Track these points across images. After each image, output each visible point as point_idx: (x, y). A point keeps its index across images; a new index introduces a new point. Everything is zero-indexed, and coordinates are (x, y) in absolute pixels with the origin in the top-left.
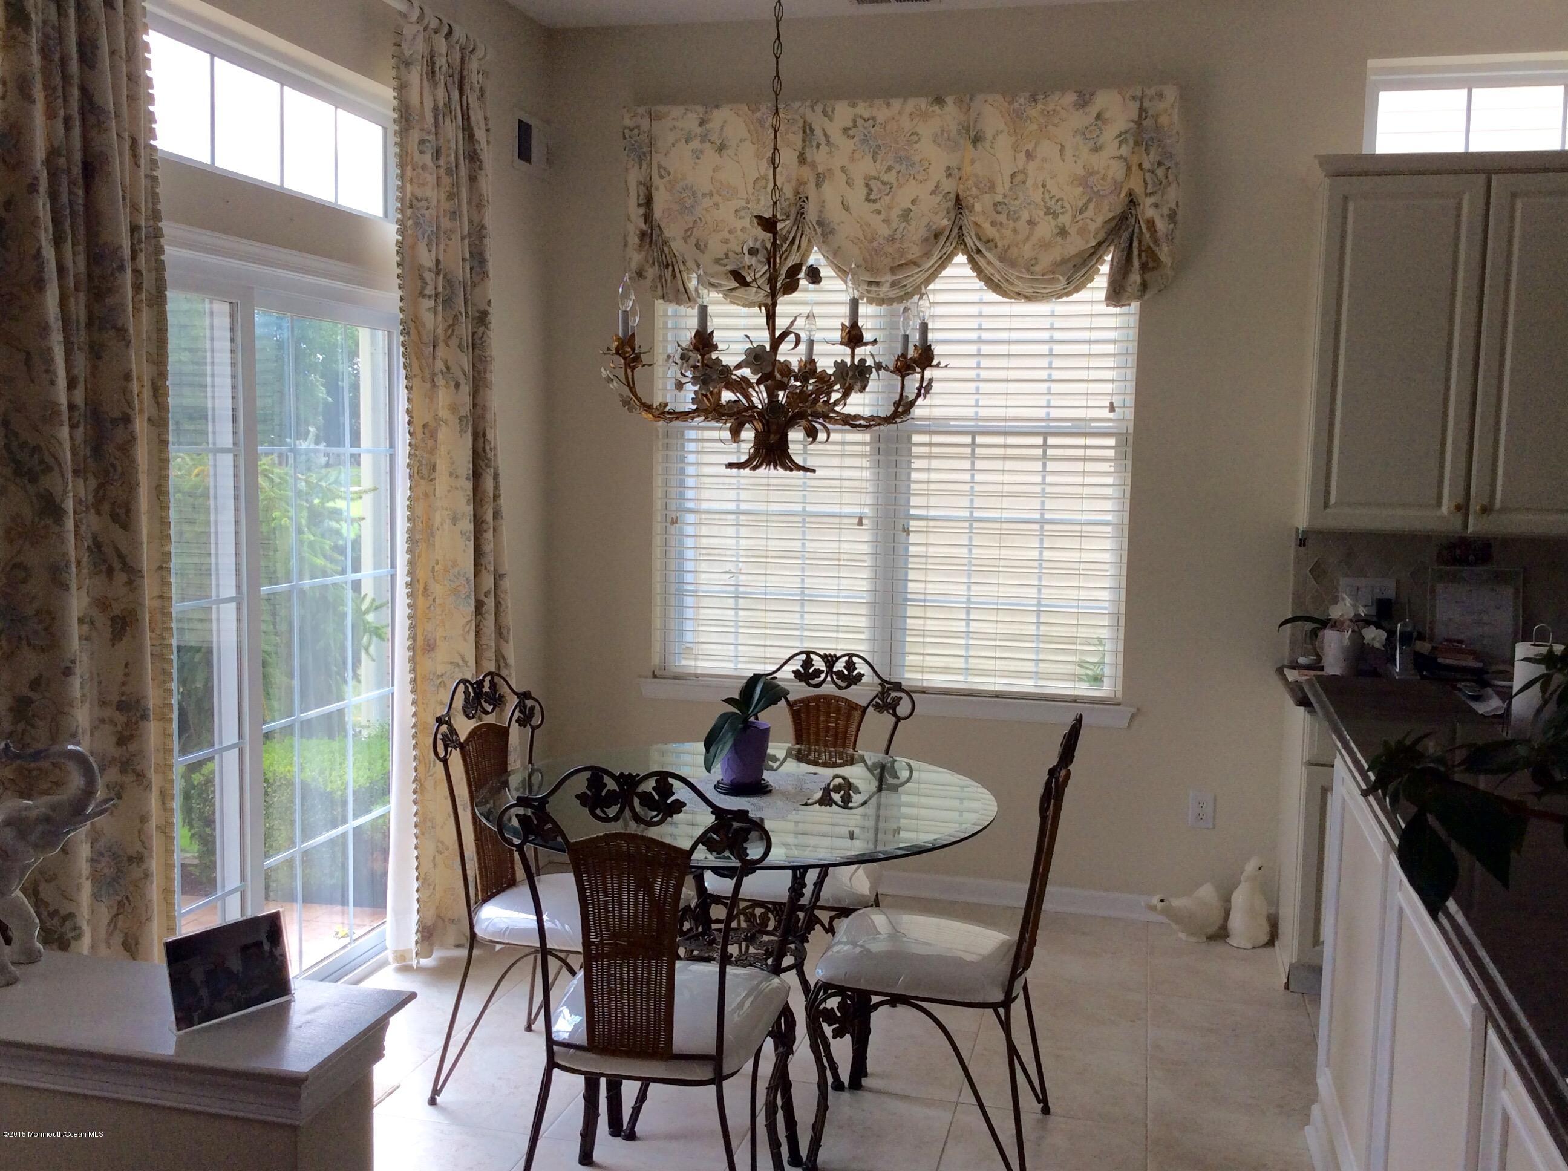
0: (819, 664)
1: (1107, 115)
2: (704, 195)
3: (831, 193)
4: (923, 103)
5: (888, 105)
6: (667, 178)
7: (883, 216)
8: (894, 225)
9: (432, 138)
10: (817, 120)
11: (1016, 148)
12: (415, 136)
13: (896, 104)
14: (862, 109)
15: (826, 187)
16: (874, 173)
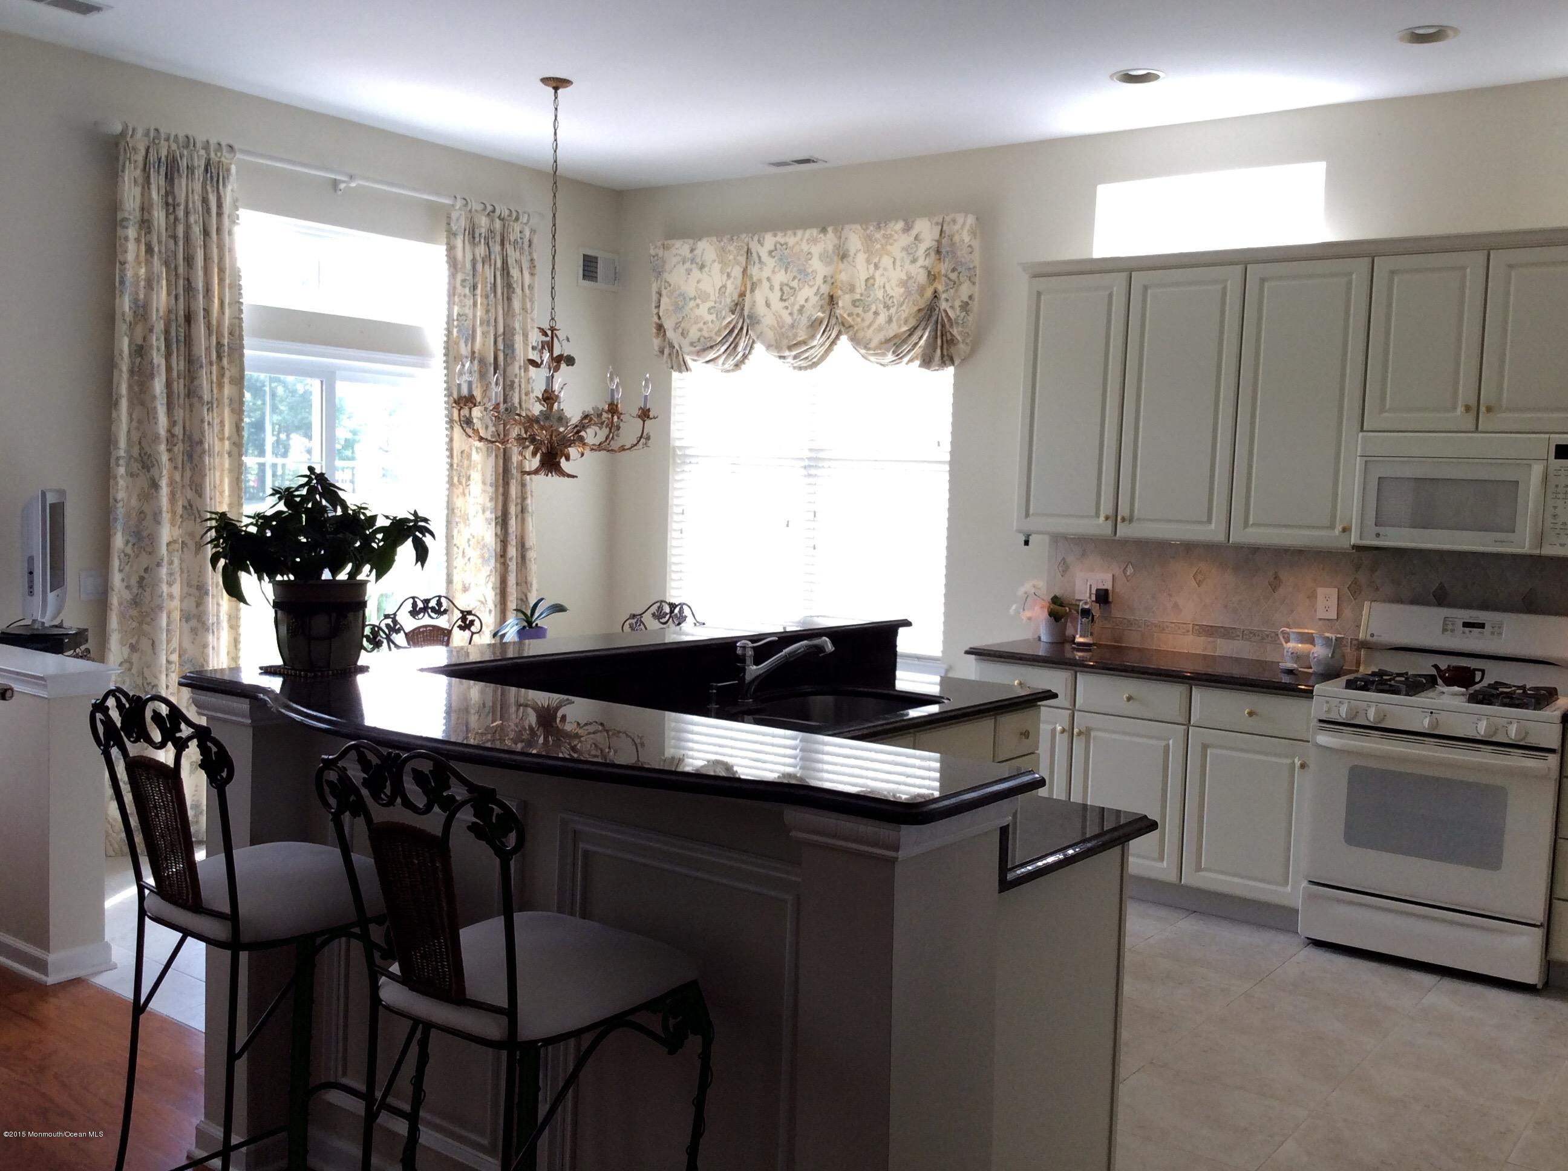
0: (667, 609)
1: (920, 237)
2: (691, 299)
3: (759, 296)
4: (815, 232)
5: (795, 234)
6: (669, 289)
7: (789, 311)
8: (795, 317)
9: (471, 277)
10: (754, 246)
11: (868, 261)
12: (460, 277)
13: (800, 233)
14: (780, 238)
15: (757, 292)
16: (785, 282)
